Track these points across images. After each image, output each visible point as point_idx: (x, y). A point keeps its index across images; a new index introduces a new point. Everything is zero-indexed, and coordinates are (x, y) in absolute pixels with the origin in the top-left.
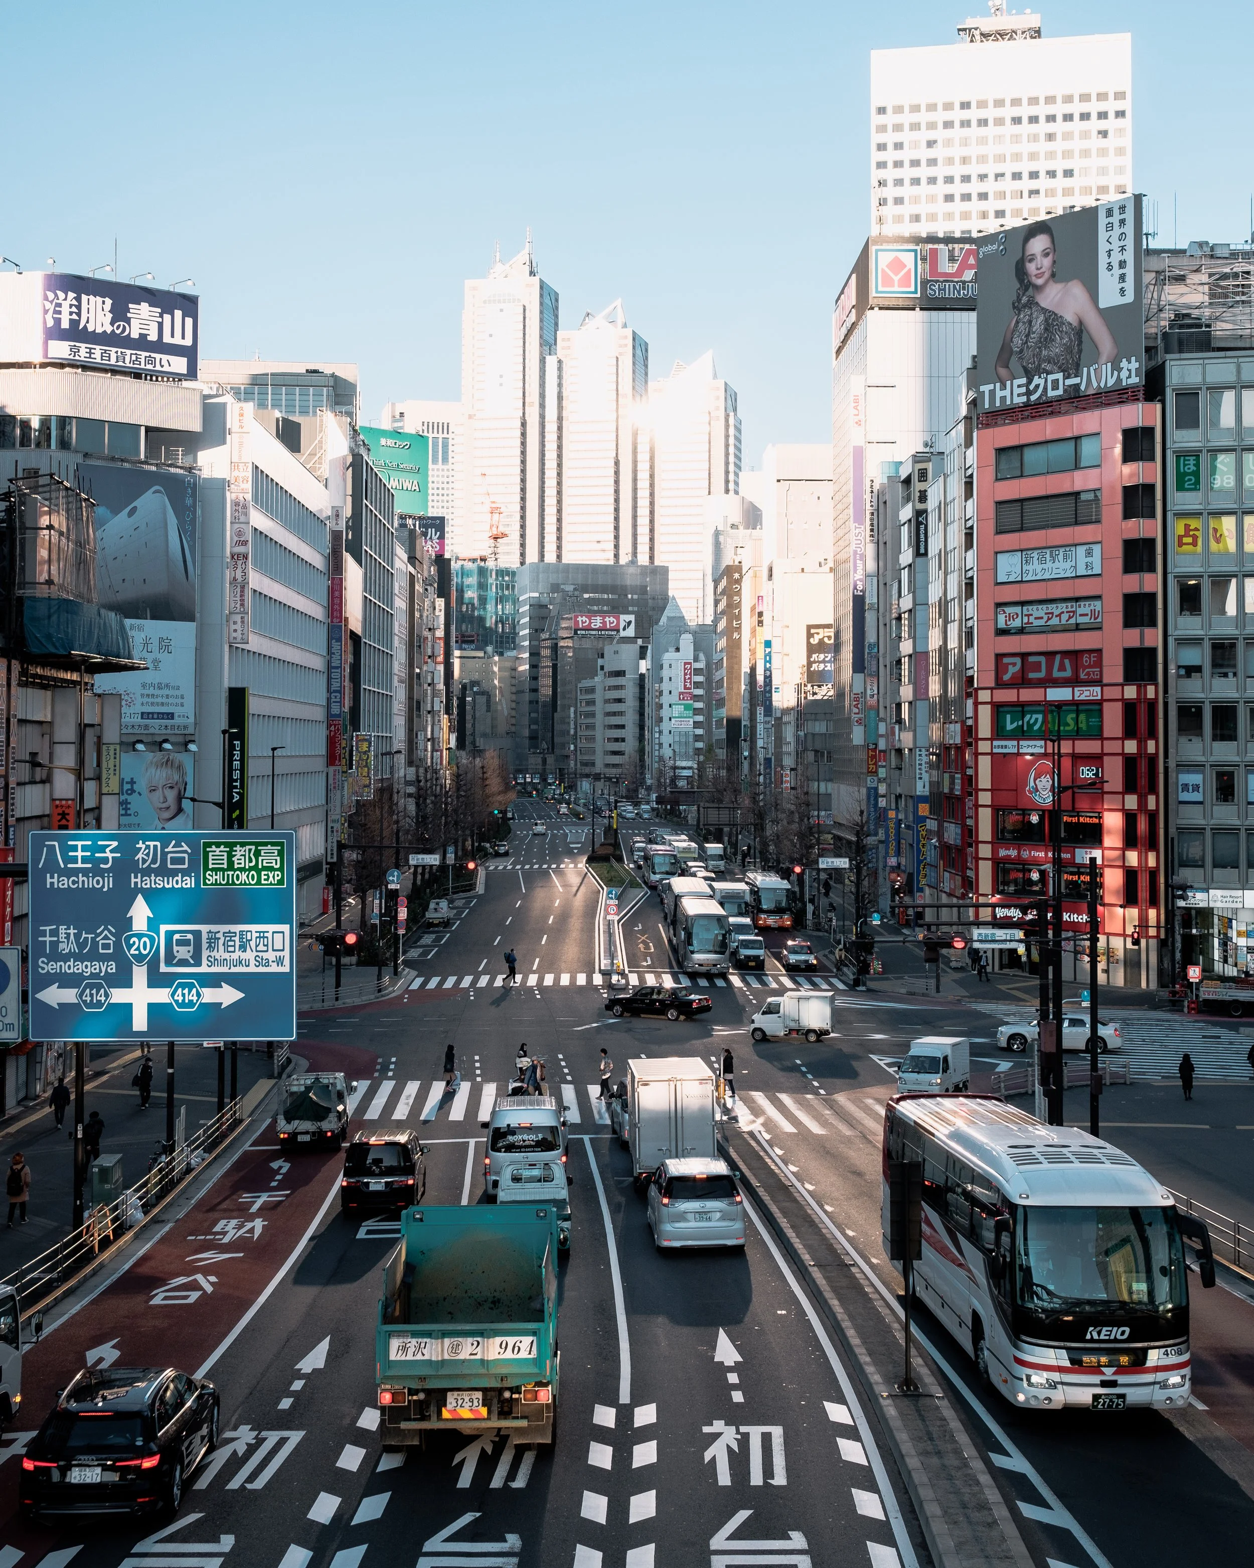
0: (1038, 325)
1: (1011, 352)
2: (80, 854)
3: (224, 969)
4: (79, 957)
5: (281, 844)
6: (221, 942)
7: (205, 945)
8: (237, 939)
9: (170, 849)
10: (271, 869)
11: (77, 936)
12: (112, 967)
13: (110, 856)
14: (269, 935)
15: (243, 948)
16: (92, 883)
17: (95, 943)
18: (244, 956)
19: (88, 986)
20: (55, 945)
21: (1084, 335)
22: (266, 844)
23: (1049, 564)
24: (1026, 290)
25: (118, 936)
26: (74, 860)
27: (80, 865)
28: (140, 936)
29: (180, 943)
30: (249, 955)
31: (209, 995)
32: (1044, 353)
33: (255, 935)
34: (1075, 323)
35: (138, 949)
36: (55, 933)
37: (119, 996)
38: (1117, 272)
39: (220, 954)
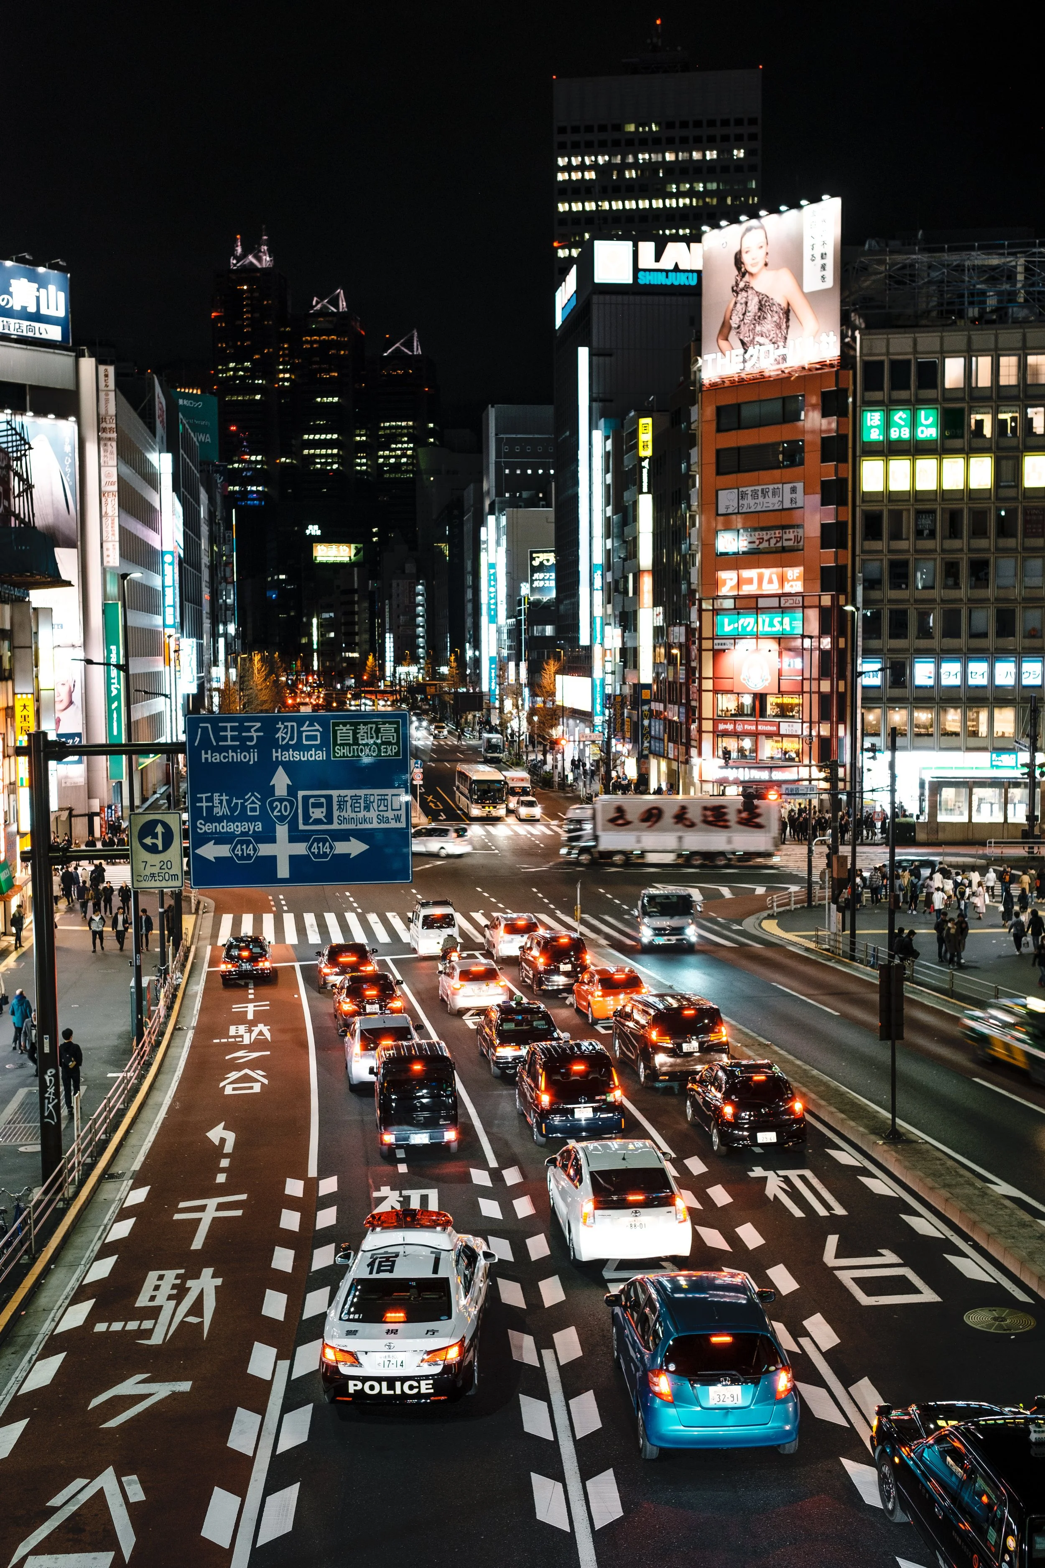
0: (753, 306)
1: (730, 328)
2: (229, 734)
3: (352, 826)
4: (231, 819)
5: (397, 723)
6: (349, 804)
7: (335, 807)
8: (362, 801)
9: (304, 728)
10: (389, 743)
11: (229, 802)
12: (259, 827)
13: (255, 735)
14: (389, 798)
15: (367, 808)
16: (240, 757)
17: (244, 807)
18: (367, 815)
19: (239, 842)
20: (210, 809)
21: (791, 315)
22: (384, 723)
23: (761, 499)
24: (743, 275)
25: (263, 800)
26: (225, 739)
27: (229, 743)
28: (281, 801)
29: (315, 805)
30: (373, 814)
31: (341, 848)
32: (758, 328)
33: (377, 798)
34: (784, 305)
35: (280, 811)
36: (210, 799)
37: (265, 850)
38: (819, 262)
39: (348, 813)
